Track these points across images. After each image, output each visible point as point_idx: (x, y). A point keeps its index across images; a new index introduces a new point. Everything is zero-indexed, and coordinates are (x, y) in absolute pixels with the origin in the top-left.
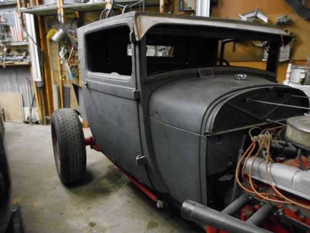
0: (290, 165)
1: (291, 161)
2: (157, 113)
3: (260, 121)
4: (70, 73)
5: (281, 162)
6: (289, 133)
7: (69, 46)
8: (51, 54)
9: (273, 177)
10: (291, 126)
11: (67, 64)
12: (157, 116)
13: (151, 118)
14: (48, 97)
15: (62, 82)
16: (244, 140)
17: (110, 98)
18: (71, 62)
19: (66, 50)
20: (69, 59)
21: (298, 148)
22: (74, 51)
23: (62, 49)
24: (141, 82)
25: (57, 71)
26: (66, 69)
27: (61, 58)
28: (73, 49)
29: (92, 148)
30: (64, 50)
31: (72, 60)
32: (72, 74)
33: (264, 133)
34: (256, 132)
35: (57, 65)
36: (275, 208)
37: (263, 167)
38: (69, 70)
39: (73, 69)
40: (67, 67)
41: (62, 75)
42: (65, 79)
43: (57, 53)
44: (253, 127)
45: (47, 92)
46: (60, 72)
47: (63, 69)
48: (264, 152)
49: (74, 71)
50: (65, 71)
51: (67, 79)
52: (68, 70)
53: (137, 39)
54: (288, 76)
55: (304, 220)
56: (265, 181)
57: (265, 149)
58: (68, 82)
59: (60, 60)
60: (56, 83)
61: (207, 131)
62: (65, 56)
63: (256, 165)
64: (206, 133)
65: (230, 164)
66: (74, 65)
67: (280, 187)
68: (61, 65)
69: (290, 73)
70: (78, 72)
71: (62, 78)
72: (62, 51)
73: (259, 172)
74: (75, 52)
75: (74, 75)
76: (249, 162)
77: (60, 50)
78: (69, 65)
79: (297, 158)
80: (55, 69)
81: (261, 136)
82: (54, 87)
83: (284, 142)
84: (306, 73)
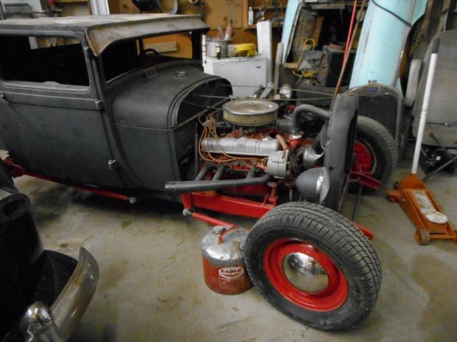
0: (229, 137)
1: (229, 134)
2: (123, 118)
3: (202, 109)
5: (223, 136)
6: (226, 116)
9: (222, 148)
10: (226, 111)
12: (122, 121)
13: (117, 124)
16: (197, 126)
21: (231, 124)
33: (209, 119)
34: (203, 119)
36: (226, 167)
37: (214, 143)
44: (199, 115)
48: (212, 133)
53: (95, 55)
54: (204, 49)
55: (243, 168)
56: (217, 152)
57: (212, 130)
61: (173, 126)
63: (209, 143)
65: (190, 147)
67: (227, 152)
69: (206, 46)
73: (212, 147)
76: (205, 142)
79: (233, 132)
81: (208, 121)
83: (223, 123)
84: (220, 47)
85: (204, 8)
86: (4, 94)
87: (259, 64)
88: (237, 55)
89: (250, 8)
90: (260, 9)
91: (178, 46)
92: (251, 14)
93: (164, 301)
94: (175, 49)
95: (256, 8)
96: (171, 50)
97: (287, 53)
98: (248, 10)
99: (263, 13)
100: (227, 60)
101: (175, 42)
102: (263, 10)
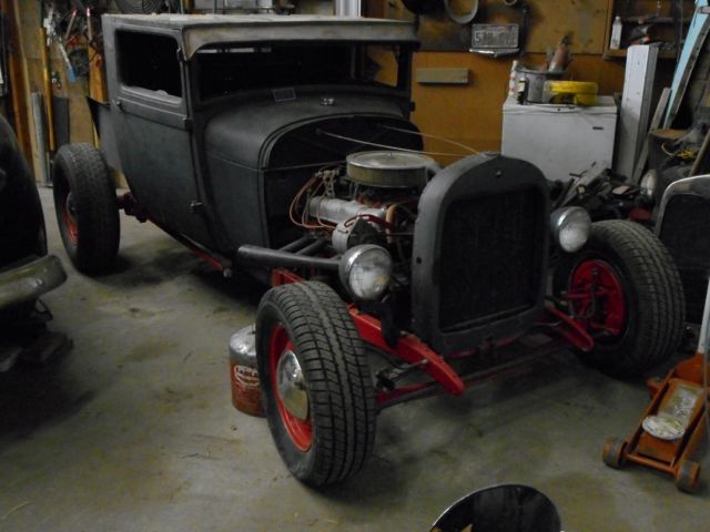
4: (70, 67)
7: (65, 6)
8: (23, 22)
11: (61, 47)
12: (214, 150)
14: (18, 119)
15: (50, 84)
17: (155, 127)
18: (72, 43)
19: (58, 16)
20: (66, 36)
22: (78, 18)
23: (51, 13)
24: (193, 107)
25: (38, 61)
26: (59, 57)
27: (48, 32)
28: (74, 14)
29: (128, 213)
30: (54, 15)
31: (73, 37)
32: (74, 69)
35: (38, 47)
38: (67, 60)
39: (74, 58)
40: (62, 52)
41: (49, 71)
42: (58, 81)
43: (38, 22)
45: (16, 109)
46: (44, 63)
47: (52, 57)
49: (77, 63)
50: (57, 61)
51: (62, 80)
52: (64, 60)
53: (185, 58)
54: (512, 84)
58: (63, 85)
59: (46, 37)
60: (35, 89)
61: (264, 166)
62: (56, 29)
64: (263, 169)
66: (78, 47)
68: (48, 49)
70: (87, 65)
71: (50, 77)
72: (50, 17)
74: (81, 20)
75: (77, 72)
77: (44, 15)
78: (66, 49)
80: (34, 56)
82: (31, 99)
85: (527, 13)
86: (121, 101)
87: (598, 122)
88: (552, 101)
89: (617, 18)
90: (640, 22)
91: (471, 75)
92: (617, 30)
93: (170, 392)
94: (465, 81)
95: (631, 19)
96: (457, 81)
97: (673, 109)
98: (613, 21)
99: (645, 30)
100: (534, 107)
101: (466, 69)
102: (645, 24)
